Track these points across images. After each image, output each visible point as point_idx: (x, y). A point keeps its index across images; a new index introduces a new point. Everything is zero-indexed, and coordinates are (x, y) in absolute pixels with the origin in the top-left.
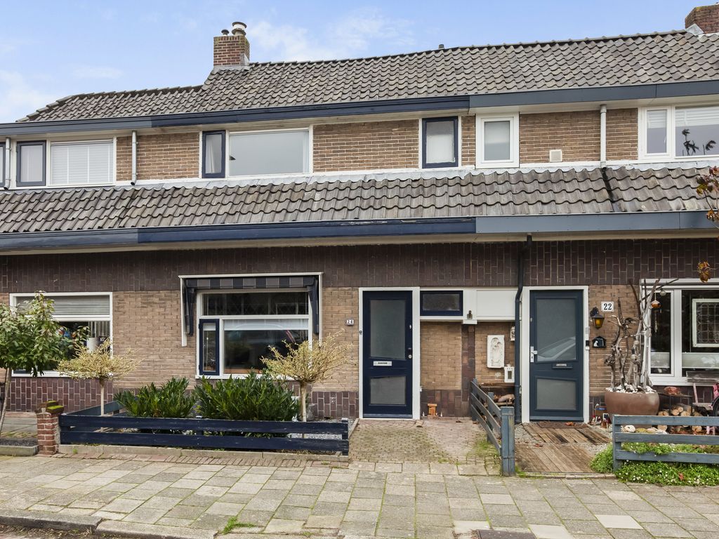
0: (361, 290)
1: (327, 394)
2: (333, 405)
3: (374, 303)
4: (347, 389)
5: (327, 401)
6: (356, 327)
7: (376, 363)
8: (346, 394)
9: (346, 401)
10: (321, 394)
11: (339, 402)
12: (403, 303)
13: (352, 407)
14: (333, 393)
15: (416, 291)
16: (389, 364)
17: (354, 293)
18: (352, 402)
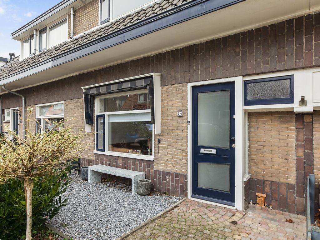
0: (190, 85)
1: (164, 173)
2: (168, 182)
3: (201, 96)
4: (179, 171)
5: (164, 179)
6: (185, 118)
7: (203, 151)
8: (177, 175)
9: (177, 181)
10: (160, 172)
11: (173, 181)
12: (227, 94)
13: (182, 187)
14: (168, 173)
15: (239, 82)
16: (214, 152)
17: (183, 88)
18: (182, 183)
